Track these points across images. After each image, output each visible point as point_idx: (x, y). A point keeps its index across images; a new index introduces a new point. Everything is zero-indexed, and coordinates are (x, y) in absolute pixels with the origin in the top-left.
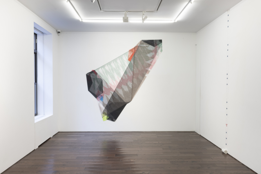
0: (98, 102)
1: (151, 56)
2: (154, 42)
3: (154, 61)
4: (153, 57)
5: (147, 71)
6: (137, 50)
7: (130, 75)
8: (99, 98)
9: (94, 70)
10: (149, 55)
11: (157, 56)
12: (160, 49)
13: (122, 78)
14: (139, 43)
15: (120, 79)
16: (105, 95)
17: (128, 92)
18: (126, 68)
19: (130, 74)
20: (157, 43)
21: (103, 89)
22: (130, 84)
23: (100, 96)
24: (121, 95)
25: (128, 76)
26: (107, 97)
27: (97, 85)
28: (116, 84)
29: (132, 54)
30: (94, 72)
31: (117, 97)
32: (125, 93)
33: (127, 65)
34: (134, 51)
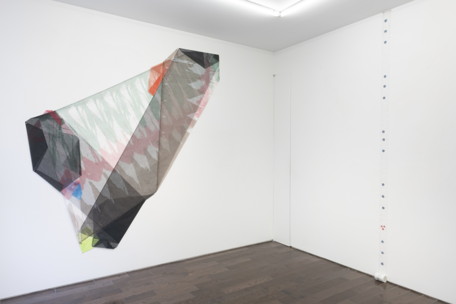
0: (68, 202)
1: (199, 88)
2: (203, 58)
3: (204, 99)
4: (202, 91)
5: (190, 122)
6: (170, 70)
7: (152, 128)
8: (71, 189)
9: (54, 110)
10: (195, 85)
11: (209, 90)
12: (216, 74)
13: (133, 137)
14: (173, 54)
15: (129, 137)
16: (87, 180)
17: (148, 170)
18: (143, 112)
19: (154, 126)
20: (210, 61)
21: (83, 166)
22: (153, 151)
23: (72, 186)
24: (132, 179)
25: (148, 131)
26: (93, 186)
27: (62, 153)
28: (117, 152)
29: (157, 78)
30: (51, 116)
31: (120, 185)
32: (141, 173)
33: (146, 104)
34: (161, 71)
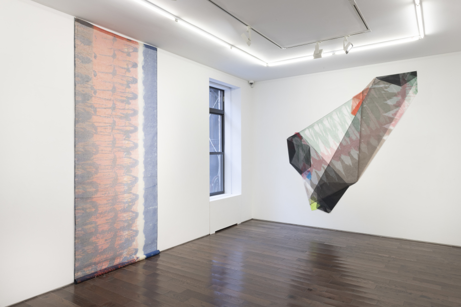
0: (304, 181)
1: (395, 103)
2: (399, 78)
3: (400, 111)
4: (398, 105)
5: (386, 131)
6: (368, 95)
7: (354, 138)
8: (306, 174)
9: (298, 131)
10: (390, 102)
11: (406, 103)
12: (413, 89)
13: (341, 144)
14: (370, 83)
15: (338, 145)
16: (314, 170)
17: (350, 166)
18: (347, 127)
19: (355, 136)
20: (406, 79)
21: (312, 162)
22: (355, 153)
23: (306, 172)
24: (339, 171)
25: (351, 140)
26: (317, 174)
27: (302, 155)
28: (330, 154)
29: (357, 103)
30: (297, 135)
31: (332, 174)
32: (346, 168)
33: (350, 122)
34: (361, 97)
